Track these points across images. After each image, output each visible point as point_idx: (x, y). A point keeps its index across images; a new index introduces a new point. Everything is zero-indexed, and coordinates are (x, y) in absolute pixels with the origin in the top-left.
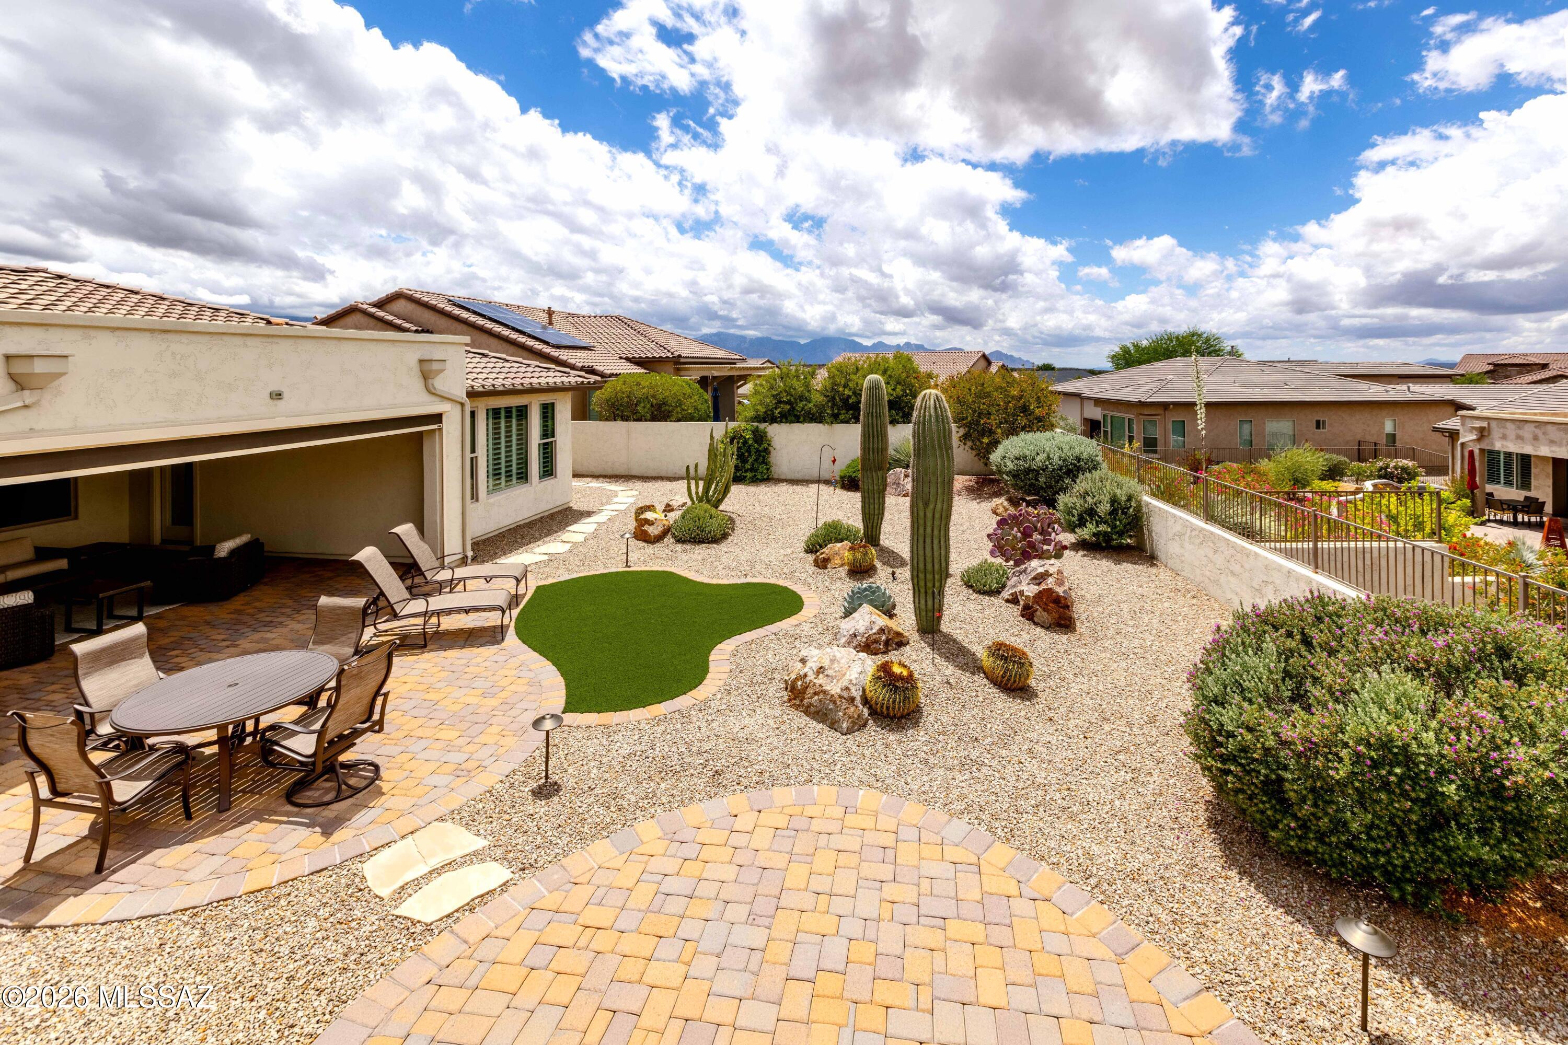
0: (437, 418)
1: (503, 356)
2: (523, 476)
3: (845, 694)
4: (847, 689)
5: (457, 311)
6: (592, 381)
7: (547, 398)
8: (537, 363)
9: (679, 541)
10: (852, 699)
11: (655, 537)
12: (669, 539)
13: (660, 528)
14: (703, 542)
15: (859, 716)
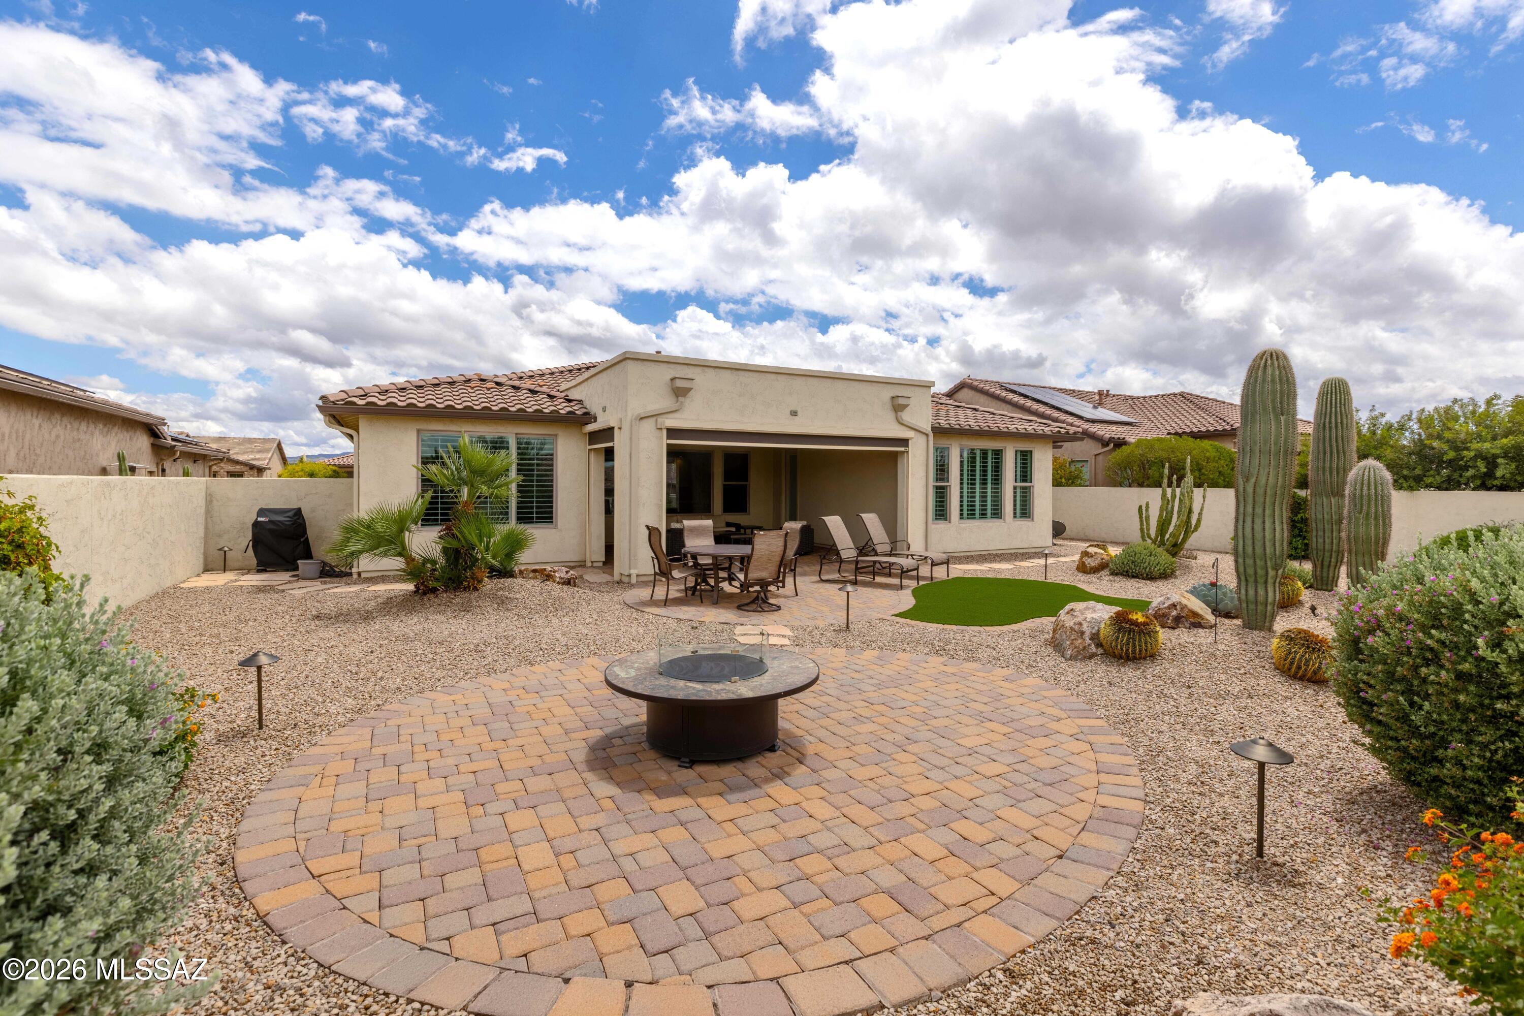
0: (904, 442)
1: (991, 410)
2: (997, 514)
3: (1076, 628)
4: (1080, 624)
5: (1004, 394)
6: (1071, 432)
7: (1024, 446)
8: (1020, 416)
9: (1114, 573)
10: (1083, 633)
11: (1091, 568)
12: (1105, 573)
13: (1098, 561)
14: (1133, 577)
15: (1084, 648)
